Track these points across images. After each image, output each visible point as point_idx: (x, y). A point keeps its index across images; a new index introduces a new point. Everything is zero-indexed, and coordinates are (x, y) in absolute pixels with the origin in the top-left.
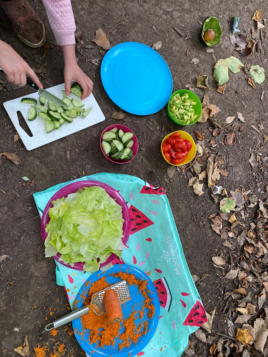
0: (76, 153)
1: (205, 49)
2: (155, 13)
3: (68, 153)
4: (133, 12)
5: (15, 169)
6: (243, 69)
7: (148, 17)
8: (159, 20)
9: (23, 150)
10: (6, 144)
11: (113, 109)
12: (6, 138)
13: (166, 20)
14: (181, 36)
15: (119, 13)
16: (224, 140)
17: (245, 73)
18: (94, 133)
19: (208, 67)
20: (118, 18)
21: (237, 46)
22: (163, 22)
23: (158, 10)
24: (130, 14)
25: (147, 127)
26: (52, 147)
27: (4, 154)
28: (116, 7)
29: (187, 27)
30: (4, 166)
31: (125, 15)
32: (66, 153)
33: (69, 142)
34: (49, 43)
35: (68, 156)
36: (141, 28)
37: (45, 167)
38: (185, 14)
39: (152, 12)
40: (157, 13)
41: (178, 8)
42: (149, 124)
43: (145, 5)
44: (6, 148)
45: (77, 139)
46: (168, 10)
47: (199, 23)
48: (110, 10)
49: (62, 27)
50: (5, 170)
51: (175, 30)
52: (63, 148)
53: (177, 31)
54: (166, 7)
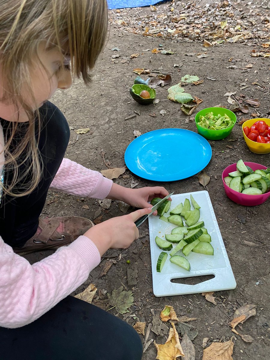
0: (246, 233)
1: (154, 104)
2: (105, 129)
3: (246, 242)
4: (97, 144)
5: (263, 319)
6: (182, 86)
7: (106, 135)
8: (113, 128)
9: (232, 296)
10: (217, 318)
11: (194, 183)
12: (207, 314)
13: (116, 124)
14: (135, 117)
15: (92, 154)
16: (253, 107)
17: (186, 85)
18: (222, 208)
19: (172, 105)
20: (97, 156)
21: (160, 85)
22: (116, 126)
23: (103, 127)
24: (97, 147)
25: (224, 159)
26: (234, 259)
27: (234, 325)
28: (85, 155)
29: (128, 112)
30: (255, 333)
31: (97, 150)
32: (245, 245)
33: (230, 237)
34: (95, 219)
35: (251, 244)
36: (114, 142)
37: (265, 278)
38: (116, 111)
39: (103, 131)
40: (106, 128)
41: (108, 114)
42: (221, 157)
43: (94, 134)
44: (225, 320)
45: (226, 228)
46: (107, 121)
47: (128, 104)
48: (86, 160)
49: (94, 180)
50: (263, 334)
51: (128, 119)
52: (237, 246)
53: (129, 119)
54: (104, 121)
